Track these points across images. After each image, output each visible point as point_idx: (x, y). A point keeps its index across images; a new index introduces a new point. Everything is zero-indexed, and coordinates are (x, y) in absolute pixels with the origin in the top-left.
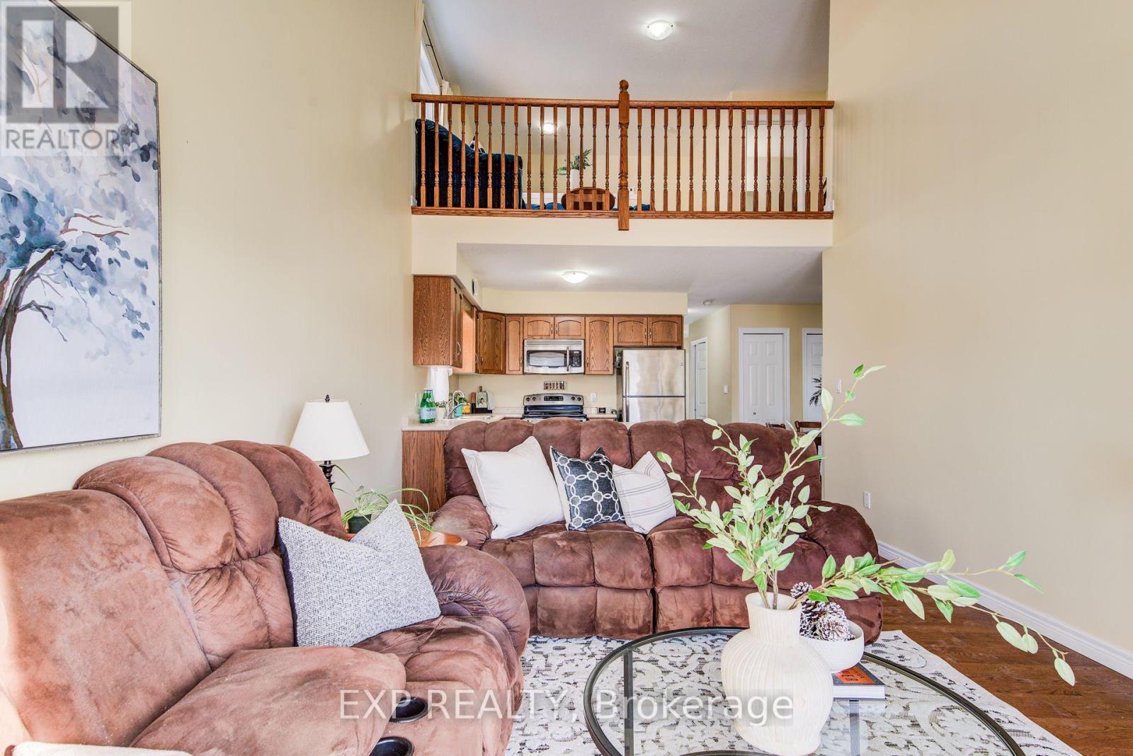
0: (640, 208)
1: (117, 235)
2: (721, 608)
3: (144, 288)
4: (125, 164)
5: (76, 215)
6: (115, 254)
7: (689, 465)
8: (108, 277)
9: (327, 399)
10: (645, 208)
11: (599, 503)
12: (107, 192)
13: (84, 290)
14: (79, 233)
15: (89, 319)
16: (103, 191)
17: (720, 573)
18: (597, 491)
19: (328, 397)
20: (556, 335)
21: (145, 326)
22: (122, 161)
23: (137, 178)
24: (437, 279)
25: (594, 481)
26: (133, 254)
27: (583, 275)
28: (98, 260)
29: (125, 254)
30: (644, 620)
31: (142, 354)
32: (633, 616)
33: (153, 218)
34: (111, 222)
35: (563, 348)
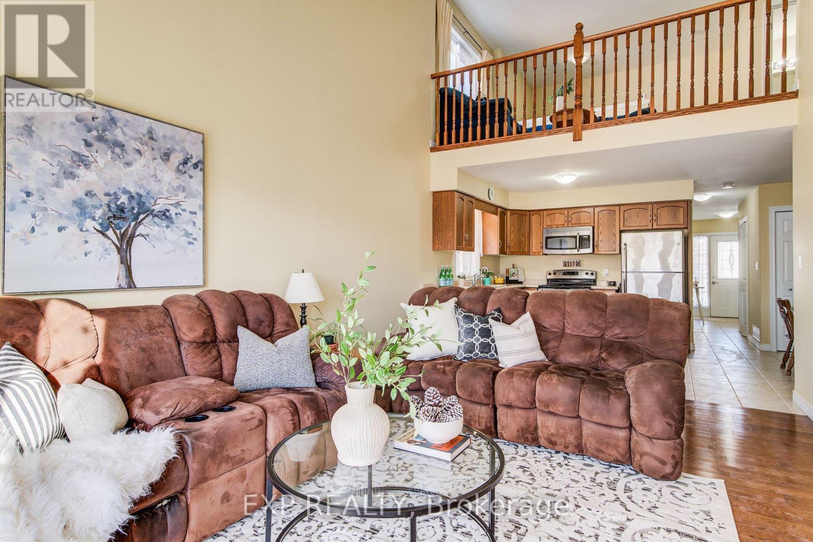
0: (640, 113)
1: (180, 203)
2: (542, 426)
3: (194, 223)
4: (185, 172)
5: (160, 198)
6: (179, 211)
7: (566, 324)
8: (175, 221)
9: (303, 272)
10: (645, 112)
11: (477, 344)
12: (175, 186)
13: (163, 227)
14: (161, 205)
15: (166, 238)
16: (173, 186)
17: (540, 402)
18: (477, 336)
19: (303, 270)
20: (570, 224)
21: (195, 239)
22: (183, 171)
23: (191, 177)
24: (446, 193)
25: (477, 329)
26: (188, 210)
27: (573, 176)
28: (170, 214)
29: (184, 210)
30: (486, 425)
31: (193, 251)
32: (479, 421)
33: (200, 192)
34: (177, 198)
35: (575, 234)
